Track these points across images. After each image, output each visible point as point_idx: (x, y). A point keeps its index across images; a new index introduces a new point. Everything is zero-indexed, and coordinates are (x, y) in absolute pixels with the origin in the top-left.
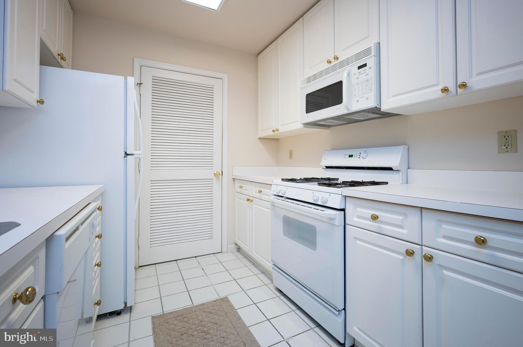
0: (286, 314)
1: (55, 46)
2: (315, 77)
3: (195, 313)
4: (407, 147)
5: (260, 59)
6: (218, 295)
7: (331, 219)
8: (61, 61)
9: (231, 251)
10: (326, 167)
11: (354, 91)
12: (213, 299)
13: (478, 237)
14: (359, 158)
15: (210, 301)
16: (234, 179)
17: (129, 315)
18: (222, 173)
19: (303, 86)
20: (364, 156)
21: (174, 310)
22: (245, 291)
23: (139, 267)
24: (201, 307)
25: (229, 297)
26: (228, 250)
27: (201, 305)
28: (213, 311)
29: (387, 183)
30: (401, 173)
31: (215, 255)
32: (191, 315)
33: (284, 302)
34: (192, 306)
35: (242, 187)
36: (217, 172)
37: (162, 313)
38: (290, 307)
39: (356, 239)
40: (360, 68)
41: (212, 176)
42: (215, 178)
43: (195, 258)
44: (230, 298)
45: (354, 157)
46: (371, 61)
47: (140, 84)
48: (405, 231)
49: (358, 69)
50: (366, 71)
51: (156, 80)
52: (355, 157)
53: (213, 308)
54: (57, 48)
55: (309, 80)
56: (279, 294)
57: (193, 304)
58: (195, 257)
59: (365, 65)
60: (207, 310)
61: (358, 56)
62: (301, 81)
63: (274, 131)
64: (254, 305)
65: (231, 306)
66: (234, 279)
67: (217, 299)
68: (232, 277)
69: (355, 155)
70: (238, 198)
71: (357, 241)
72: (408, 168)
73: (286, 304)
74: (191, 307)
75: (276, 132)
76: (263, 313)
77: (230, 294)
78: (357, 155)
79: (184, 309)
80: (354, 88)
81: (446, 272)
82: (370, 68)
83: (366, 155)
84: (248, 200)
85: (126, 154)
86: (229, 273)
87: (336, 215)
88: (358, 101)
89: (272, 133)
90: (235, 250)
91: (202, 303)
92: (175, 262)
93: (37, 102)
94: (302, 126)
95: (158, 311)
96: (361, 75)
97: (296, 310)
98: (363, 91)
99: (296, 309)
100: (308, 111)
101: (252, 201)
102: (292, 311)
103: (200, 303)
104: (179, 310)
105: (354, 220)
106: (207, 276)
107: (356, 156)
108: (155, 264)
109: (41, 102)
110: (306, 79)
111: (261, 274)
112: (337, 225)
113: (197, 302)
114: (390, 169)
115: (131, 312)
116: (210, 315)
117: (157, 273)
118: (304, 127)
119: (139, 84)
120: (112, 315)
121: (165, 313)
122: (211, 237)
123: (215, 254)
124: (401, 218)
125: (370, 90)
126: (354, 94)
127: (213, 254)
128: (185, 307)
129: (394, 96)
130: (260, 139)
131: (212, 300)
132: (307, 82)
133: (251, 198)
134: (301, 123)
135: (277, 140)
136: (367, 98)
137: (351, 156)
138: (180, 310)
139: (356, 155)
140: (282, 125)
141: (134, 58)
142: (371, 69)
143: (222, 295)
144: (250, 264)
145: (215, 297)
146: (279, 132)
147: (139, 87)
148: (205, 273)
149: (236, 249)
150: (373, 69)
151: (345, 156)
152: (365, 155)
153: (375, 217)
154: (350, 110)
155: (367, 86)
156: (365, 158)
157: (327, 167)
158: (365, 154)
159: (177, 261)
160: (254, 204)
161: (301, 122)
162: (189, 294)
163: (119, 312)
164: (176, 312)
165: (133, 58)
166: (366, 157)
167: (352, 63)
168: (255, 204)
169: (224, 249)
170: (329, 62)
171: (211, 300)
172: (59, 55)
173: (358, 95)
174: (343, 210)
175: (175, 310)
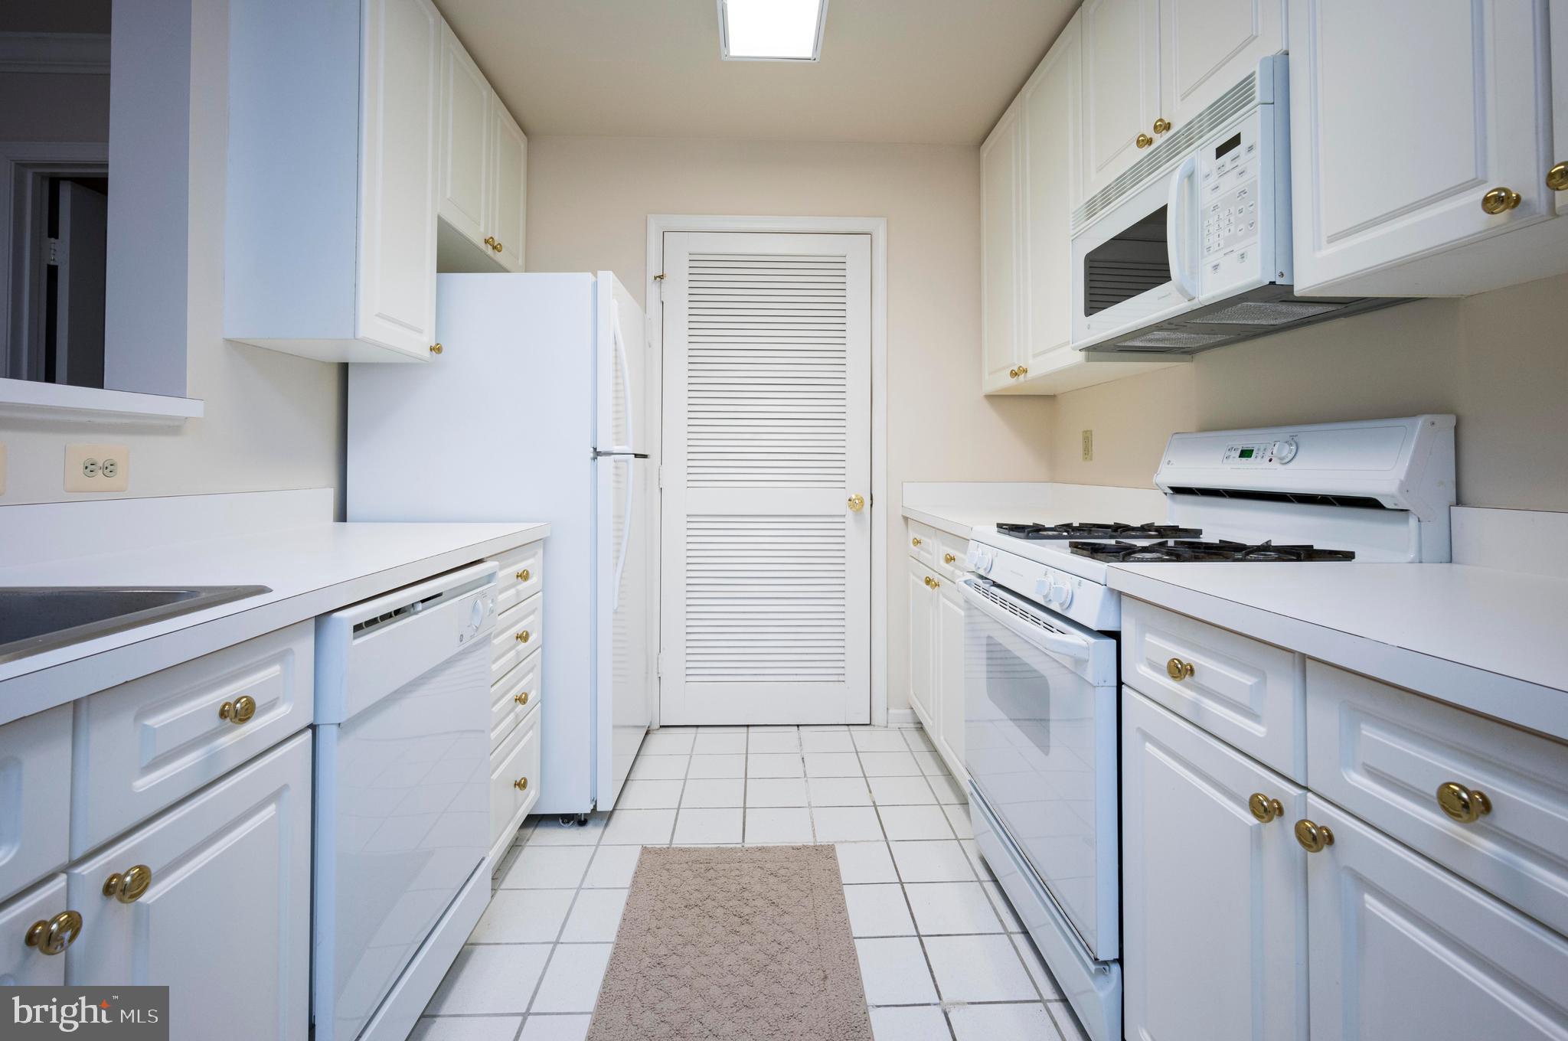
0: (979, 934)
1: (479, 225)
2: (1106, 197)
3: (737, 865)
4: (1451, 420)
5: (985, 155)
6: (814, 836)
7: (1080, 662)
8: (495, 253)
9: (899, 725)
10: (1172, 488)
11: (1206, 232)
12: (796, 843)
13: (1452, 786)
14: (1270, 460)
15: (786, 846)
16: (906, 519)
17: (602, 830)
18: (872, 499)
19: (1078, 229)
20: (1283, 455)
21: (692, 846)
22: (890, 843)
23: (662, 727)
24: (758, 854)
25: (839, 849)
26: (889, 721)
27: (760, 849)
28: (782, 872)
29: (1349, 556)
30: (1413, 522)
31: (849, 731)
32: (727, 866)
33: (991, 903)
34: (740, 846)
35: (919, 542)
36: (856, 496)
37: (668, 846)
38: (1001, 921)
39: (1147, 737)
40: (1221, 151)
41: (842, 508)
42: (850, 513)
43: (796, 727)
44: (841, 853)
45: (1256, 457)
46: (1252, 125)
47: (661, 277)
48: (1259, 730)
49: (1218, 156)
50: (1238, 162)
51: (698, 264)
52: (1259, 457)
53: (785, 865)
54: (482, 229)
55: (1092, 208)
56: (984, 875)
57: (743, 841)
58: (798, 726)
59: (1235, 141)
60: (768, 865)
61: (1220, 110)
62: (1073, 213)
63: (1014, 374)
64: (899, 885)
65: (835, 873)
66: (874, 802)
67: (805, 844)
68: (872, 797)
69: (1259, 449)
70: (914, 574)
71: (1147, 744)
72: (1459, 502)
73: (994, 909)
74: (735, 848)
75: (1022, 377)
76: (912, 914)
77: (846, 842)
78: (1265, 450)
79: (716, 848)
80: (1206, 223)
81: (1372, 903)
82: (1251, 148)
83: (1291, 450)
84: (928, 581)
85: (597, 453)
86: (868, 786)
87: (1088, 649)
88: (1218, 265)
89: (1012, 381)
90: (912, 725)
91: (765, 845)
92: (746, 728)
93: (431, 350)
94: (1080, 357)
95: (661, 840)
96: (1225, 176)
97: (1018, 933)
98: (1230, 230)
99: (1020, 931)
100: (1091, 308)
101: (937, 585)
102: (1003, 931)
103: (759, 845)
104: (705, 848)
105: (1140, 672)
106: (807, 781)
107: (1261, 453)
108: (698, 726)
109: (437, 349)
110: (1082, 206)
111: (958, 806)
112: (1090, 683)
113: (753, 840)
114: (1369, 503)
115: (606, 825)
116: (772, 879)
117: (692, 750)
118: (1088, 360)
119: (659, 277)
120: (568, 822)
121: (673, 846)
122: (841, 678)
123: (850, 727)
124: (1250, 683)
125: (1251, 225)
126: (1207, 244)
127: (846, 727)
128: (721, 846)
129: (1333, 239)
130: (990, 397)
131: (793, 845)
132: (1088, 215)
133: (936, 578)
134: (1074, 349)
135: (1049, 399)
136: (1242, 256)
137: (1246, 454)
138: (708, 848)
139: (1262, 449)
140: (1035, 356)
141: (649, 216)
142: (1253, 151)
143: (823, 839)
144: (938, 773)
145: (804, 839)
146: (1030, 375)
147: (658, 284)
148: (805, 772)
149: (915, 723)
150: (1257, 152)
151: (1228, 453)
152: (1287, 451)
153: (1177, 667)
154: (1196, 301)
155: (1241, 211)
156: (1287, 460)
157: (1178, 491)
158: (1287, 446)
159: (750, 728)
160: (941, 596)
161: (1076, 344)
162: (744, 817)
163: (583, 819)
164: (696, 850)
165: (647, 217)
166: (1290, 456)
167: (1201, 137)
168: (945, 596)
169: (879, 717)
170: (1145, 142)
171: (789, 843)
172: (486, 242)
173: (1217, 248)
174: (1115, 635)
175: (696, 846)
